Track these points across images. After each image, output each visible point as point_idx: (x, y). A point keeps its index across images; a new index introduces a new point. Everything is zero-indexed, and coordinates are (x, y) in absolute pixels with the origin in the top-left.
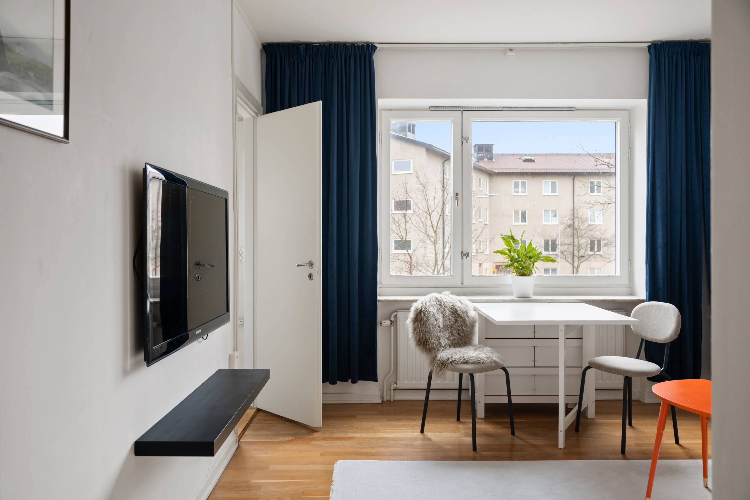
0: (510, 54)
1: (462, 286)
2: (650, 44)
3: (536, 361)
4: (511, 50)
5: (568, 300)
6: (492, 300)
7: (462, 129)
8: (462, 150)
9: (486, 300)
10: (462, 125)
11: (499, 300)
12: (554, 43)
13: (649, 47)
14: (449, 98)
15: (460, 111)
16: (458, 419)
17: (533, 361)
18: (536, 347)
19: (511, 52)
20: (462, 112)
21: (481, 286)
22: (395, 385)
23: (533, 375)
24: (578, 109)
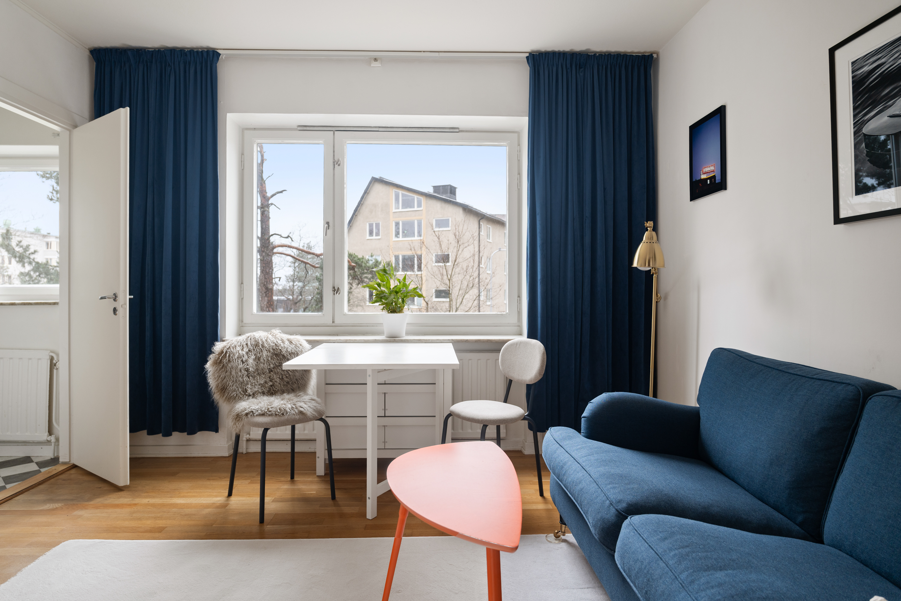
0: (374, 64)
1: (333, 324)
2: (527, 55)
3: (387, 410)
4: (376, 60)
5: (438, 340)
6: (352, 340)
7: (334, 152)
8: (334, 175)
9: (345, 340)
10: (334, 147)
11: (360, 340)
12: (421, 52)
13: (527, 58)
14: (307, 113)
15: (332, 131)
16: (292, 477)
17: (383, 410)
18: (387, 393)
19: (376, 62)
20: (334, 133)
21: (355, 325)
22: (248, 436)
23: (383, 426)
24: (463, 130)
